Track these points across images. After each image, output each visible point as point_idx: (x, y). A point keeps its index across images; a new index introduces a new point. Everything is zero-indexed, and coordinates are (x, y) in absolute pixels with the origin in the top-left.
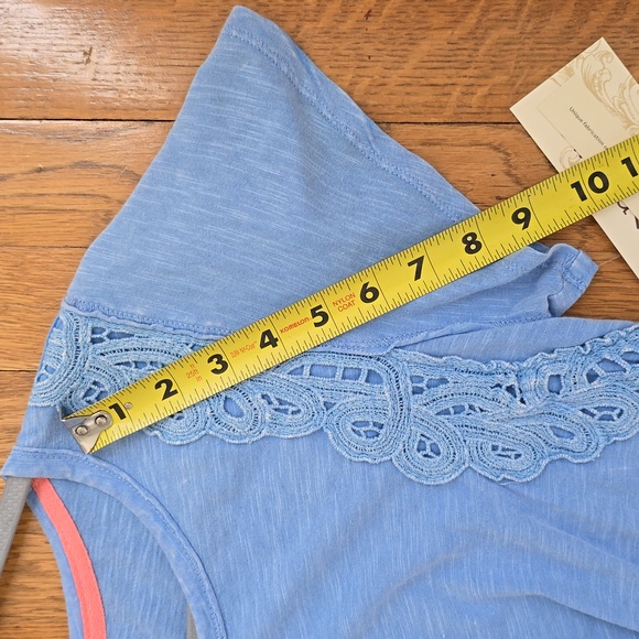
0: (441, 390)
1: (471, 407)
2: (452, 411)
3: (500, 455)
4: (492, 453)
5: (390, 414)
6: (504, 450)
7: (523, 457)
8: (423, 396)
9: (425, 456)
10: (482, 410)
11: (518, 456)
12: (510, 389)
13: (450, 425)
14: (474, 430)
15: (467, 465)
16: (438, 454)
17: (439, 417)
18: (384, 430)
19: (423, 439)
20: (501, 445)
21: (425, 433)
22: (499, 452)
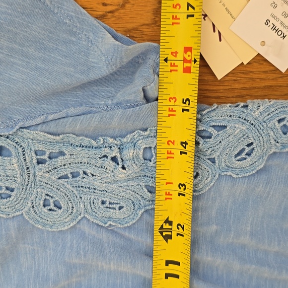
0: (60, 161)
1: (85, 173)
2: (70, 176)
3: (107, 207)
4: (102, 206)
5: (19, 180)
6: (110, 203)
7: (125, 208)
8: (46, 165)
9: (50, 210)
10: (93, 175)
11: (121, 208)
12: (114, 159)
13: (69, 186)
14: (88, 190)
15: (82, 215)
16: (60, 208)
17: (60, 181)
18: (15, 192)
19: (48, 198)
20: (108, 200)
21: (49, 193)
22: (107, 205)
